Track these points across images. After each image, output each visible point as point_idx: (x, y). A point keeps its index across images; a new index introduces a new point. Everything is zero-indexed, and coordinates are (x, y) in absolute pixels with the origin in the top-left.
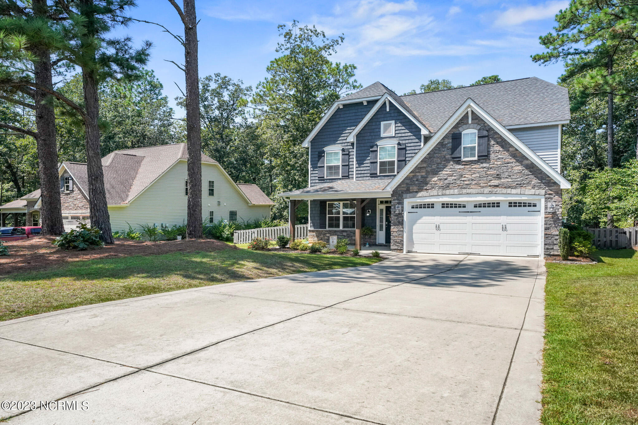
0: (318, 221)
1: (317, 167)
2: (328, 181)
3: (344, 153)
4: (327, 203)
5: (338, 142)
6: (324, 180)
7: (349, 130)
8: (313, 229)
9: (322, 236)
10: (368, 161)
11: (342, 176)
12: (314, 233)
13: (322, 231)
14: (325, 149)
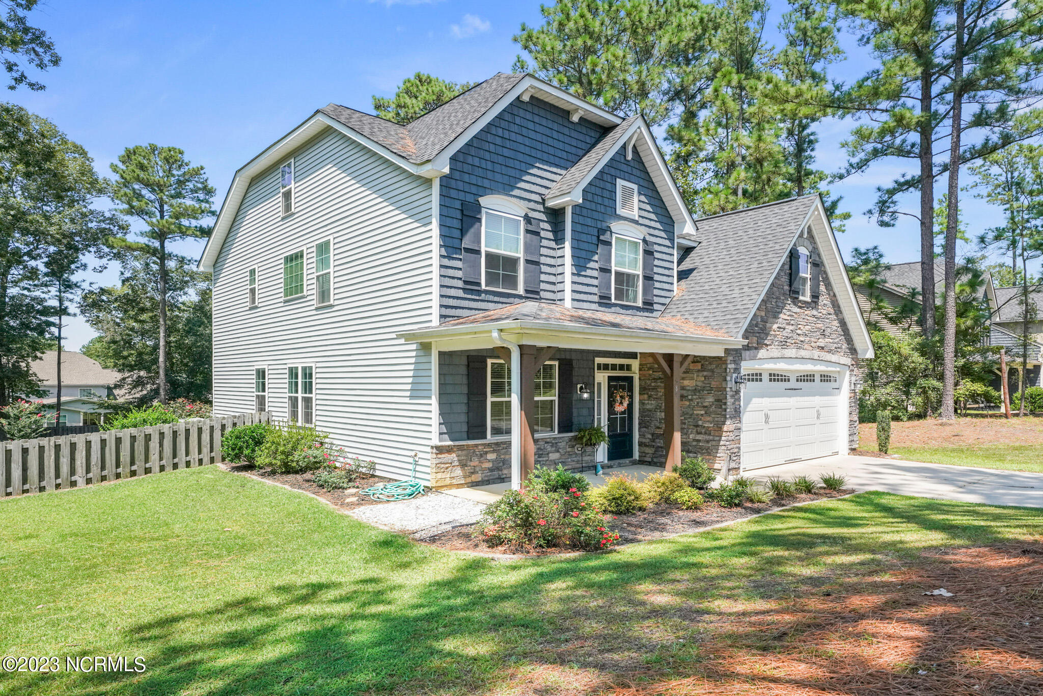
0: (463, 418)
1: (458, 250)
2: (491, 298)
3: (530, 228)
4: (490, 361)
5: (516, 192)
6: (479, 292)
7: (539, 168)
8: (450, 443)
9: (475, 462)
10: (596, 266)
11: (527, 291)
12: (454, 455)
13: (476, 446)
14: (483, 201)
